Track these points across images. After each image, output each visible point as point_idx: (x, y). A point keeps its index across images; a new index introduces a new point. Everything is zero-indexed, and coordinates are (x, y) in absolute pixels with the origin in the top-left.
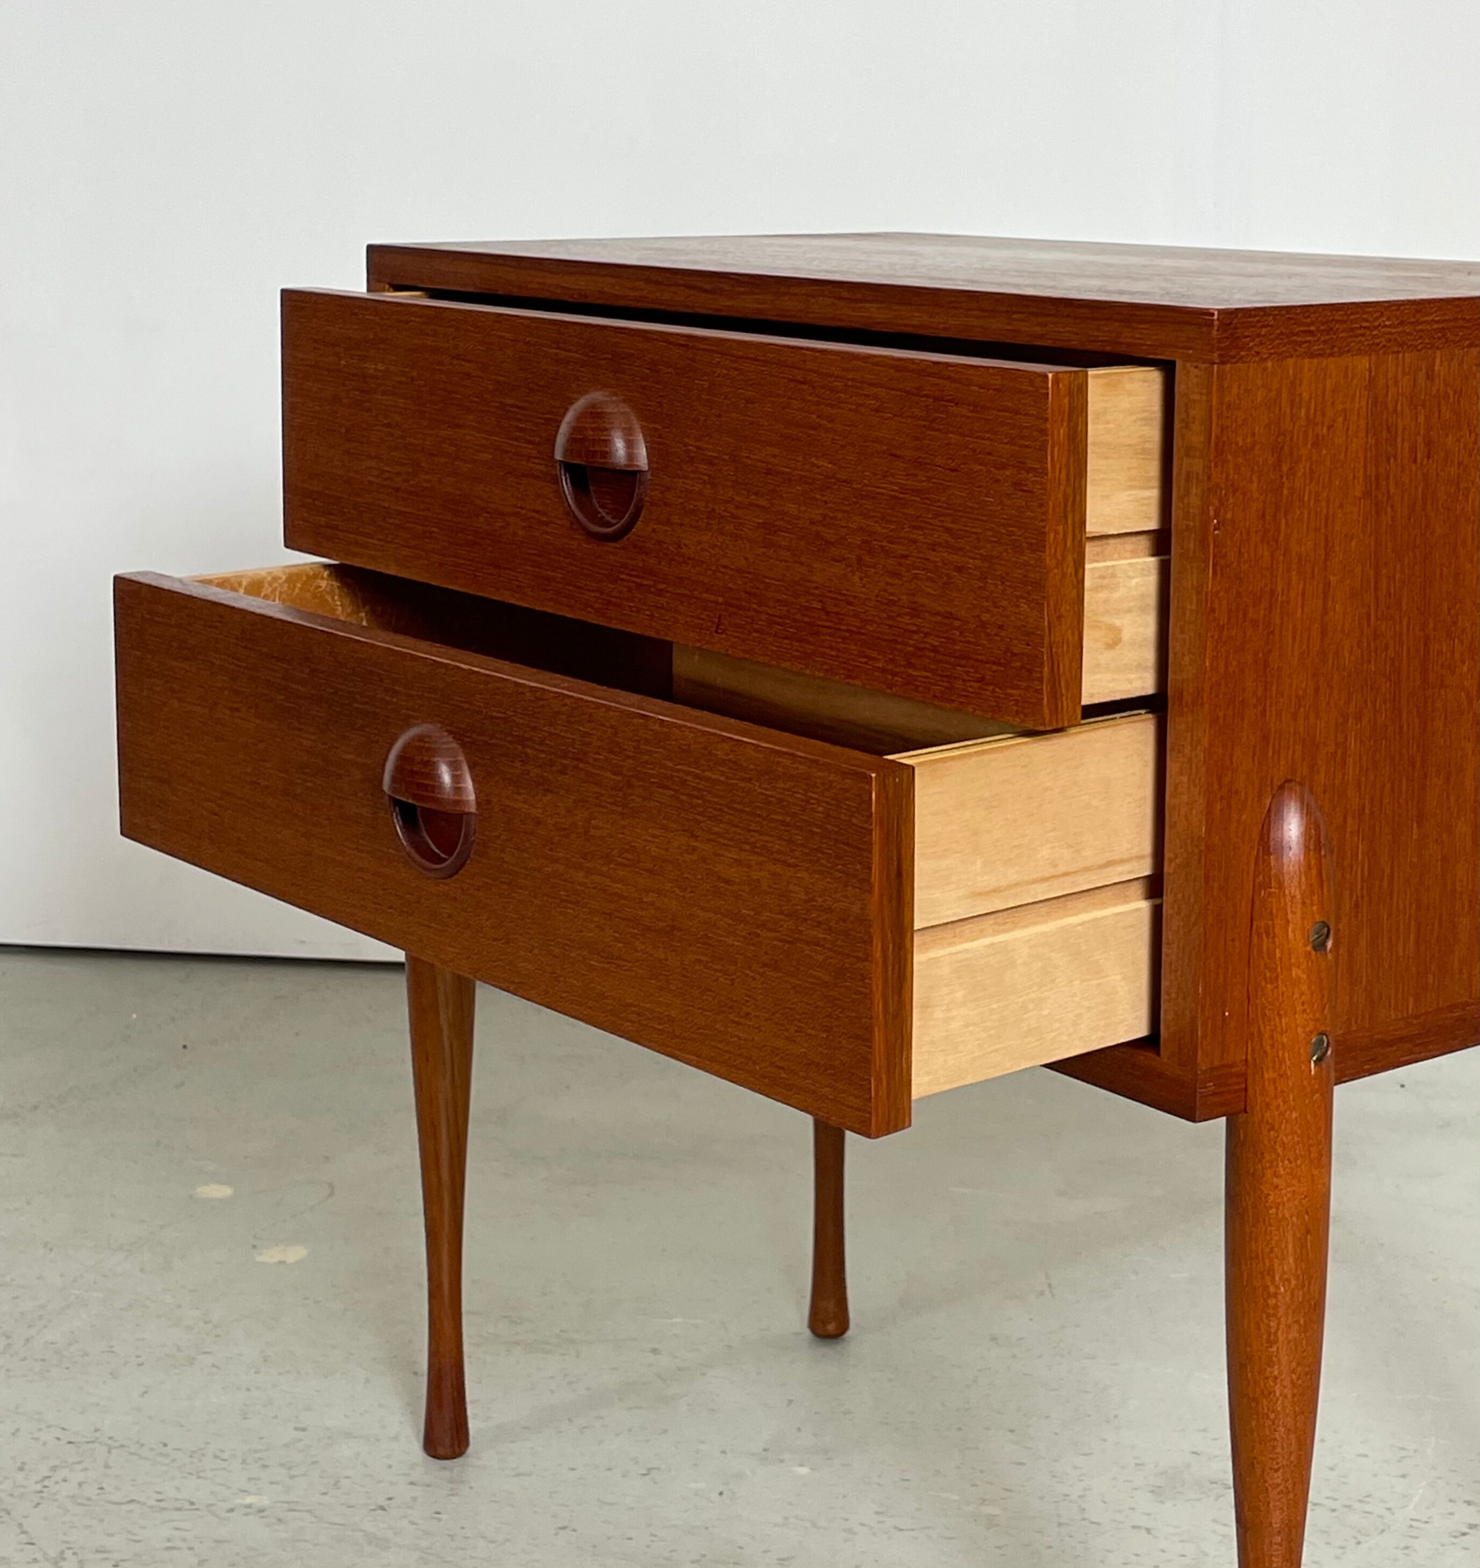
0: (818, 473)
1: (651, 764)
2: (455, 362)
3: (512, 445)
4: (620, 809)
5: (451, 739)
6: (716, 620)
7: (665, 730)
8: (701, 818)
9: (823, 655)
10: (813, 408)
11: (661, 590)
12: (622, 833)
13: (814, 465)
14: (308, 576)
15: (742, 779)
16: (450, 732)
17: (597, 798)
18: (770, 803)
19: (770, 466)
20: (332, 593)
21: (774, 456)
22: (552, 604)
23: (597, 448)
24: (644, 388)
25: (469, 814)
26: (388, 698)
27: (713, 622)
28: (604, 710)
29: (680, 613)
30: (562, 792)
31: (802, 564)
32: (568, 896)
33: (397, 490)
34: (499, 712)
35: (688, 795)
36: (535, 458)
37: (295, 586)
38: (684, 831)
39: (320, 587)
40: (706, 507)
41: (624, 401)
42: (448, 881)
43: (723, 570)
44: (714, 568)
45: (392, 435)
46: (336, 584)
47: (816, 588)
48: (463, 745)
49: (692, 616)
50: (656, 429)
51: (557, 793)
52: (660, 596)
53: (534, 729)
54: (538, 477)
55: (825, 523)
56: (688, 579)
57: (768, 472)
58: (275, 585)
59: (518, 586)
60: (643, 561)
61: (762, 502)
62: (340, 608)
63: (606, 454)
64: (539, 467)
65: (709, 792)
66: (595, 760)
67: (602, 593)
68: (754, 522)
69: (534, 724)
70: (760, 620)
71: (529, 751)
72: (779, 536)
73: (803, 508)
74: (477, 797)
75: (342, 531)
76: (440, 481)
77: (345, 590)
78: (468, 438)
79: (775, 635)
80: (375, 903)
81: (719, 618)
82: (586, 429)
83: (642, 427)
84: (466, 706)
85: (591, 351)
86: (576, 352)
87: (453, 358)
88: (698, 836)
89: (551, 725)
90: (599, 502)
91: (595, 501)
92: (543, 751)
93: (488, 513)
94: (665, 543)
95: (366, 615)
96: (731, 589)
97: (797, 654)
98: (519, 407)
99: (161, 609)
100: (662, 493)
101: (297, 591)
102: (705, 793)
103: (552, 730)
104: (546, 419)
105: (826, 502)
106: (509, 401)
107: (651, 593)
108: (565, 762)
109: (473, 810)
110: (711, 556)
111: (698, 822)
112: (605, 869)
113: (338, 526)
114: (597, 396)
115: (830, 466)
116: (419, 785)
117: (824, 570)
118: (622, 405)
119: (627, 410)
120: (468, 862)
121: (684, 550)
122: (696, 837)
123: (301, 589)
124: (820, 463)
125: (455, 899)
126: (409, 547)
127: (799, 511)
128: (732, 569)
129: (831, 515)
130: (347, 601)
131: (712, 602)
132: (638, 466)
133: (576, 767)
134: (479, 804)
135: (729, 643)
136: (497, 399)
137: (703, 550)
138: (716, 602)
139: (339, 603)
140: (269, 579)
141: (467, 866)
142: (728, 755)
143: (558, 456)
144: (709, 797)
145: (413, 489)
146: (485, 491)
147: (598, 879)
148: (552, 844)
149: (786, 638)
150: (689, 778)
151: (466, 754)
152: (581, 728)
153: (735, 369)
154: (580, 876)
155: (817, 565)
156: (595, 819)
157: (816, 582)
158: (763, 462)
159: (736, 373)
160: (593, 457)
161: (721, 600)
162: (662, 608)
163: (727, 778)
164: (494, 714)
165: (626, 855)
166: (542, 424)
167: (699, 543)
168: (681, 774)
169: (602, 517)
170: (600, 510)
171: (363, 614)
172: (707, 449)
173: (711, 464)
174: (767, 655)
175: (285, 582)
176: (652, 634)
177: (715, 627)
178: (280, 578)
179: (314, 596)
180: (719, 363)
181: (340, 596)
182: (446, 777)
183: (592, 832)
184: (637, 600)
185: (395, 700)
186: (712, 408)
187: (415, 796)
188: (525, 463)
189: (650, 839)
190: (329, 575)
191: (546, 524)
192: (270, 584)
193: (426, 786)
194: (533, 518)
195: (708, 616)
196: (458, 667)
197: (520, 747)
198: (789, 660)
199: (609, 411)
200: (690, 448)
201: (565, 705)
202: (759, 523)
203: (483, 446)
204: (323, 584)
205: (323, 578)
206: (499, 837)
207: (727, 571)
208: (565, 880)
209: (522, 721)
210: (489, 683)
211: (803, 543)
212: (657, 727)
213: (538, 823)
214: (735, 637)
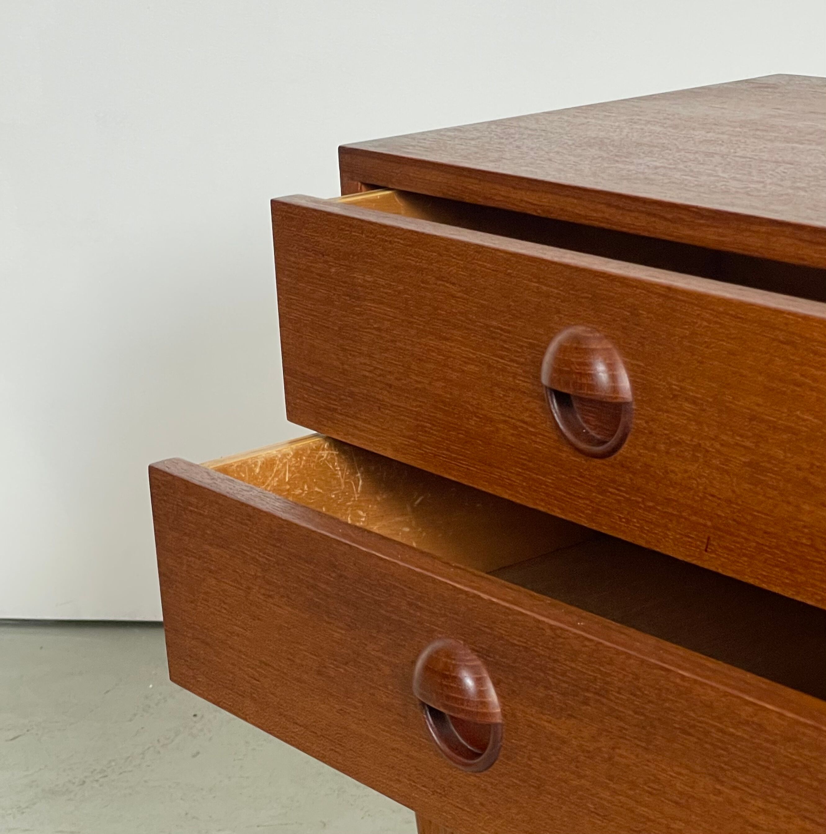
0: (802, 425)
1: (673, 711)
2: (439, 282)
3: (498, 362)
4: (644, 744)
5: (475, 657)
6: (705, 541)
7: (686, 684)
8: (726, 767)
9: (813, 586)
10: (796, 367)
11: (649, 507)
12: (647, 765)
13: (798, 417)
14: (312, 450)
15: (767, 740)
16: (473, 650)
17: (620, 731)
18: (796, 766)
19: (755, 413)
20: (332, 461)
21: (758, 405)
22: (543, 504)
23: (584, 381)
24: (624, 328)
25: (496, 725)
26: (412, 611)
27: (702, 542)
28: (624, 657)
29: (669, 530)
30: (586, 720)
31: (789, 503)
32: (595, 808)
33: (390, 386)
34: (519, 641)
35: (712, 744)
36: (520, 375)
37: (301, 459)
38: (710, 775)
39: (323, 457)
40: (691, 440)
41: (606, 337)
42: (478, 775)
43: (710, 498)
44: (701, 495)
45: (382, 338)
46: (335, 453)
47: (805, 527)
48: (487, 663)
49: (680, 534)
50: (639, 366)
51: (581, 720)
52: (649, 512)
53: (555, 661)
54: (524, 393)
55: (812, 470)
56: (676, 501)
57: (752, 418)
58: (285, 461)
59: (510, 485)
60: (631, 479)
61: (748, 444)
62: (340, 473)
63: (592, 387)
64: (525, 384)
65: (733, 746)
66: (617, 698)
67: (592, 502)
68: (740, 461)
69: (556, 657)
70: (750, 547)
71: (551, 679)
72: (766, 476)
73: (789, 455)
74: (503, 710)
75: (341, 414)
76: (430, 384)
77: (343, 457)
78: (455, 350)
79: (765, 562)
80: (409, 780)
81: (709, 539)
82: (573, 363)
83: (625, 363)
84: (488, 630)
85: (571, 289)
86: (557, 288)
87: (437, 279)
88: (723, 782)
89: (572, 661)
90: (583, 418)
91: (578, 416)
92: (564, 682)
93: (478, 417)
94: (652, 467)
95: (361, 475)
96: (719, 516)
97: (787, 581)
98: (502, 329)
99: (193, 500)
100: (647, 422)
101: (303, 463)
102: (729, 746)
103: (573, 665)
104: (530, 343)
105: (812, 453)
106: (494, 323)
107: (640, 508)
108: (587, 694)
109: (499, 720)
110: (698, 484)
111: (722, 768)
112: (631, 793)
113: (336, 409)
114: (579, 330)
115: (816, 421)
116: (448, 697)
117: (813, 512)
118: (605, 341)
119: (610, 346)
120: (497, 762)
121: (672, 475)
122: (722, 783)
123: (307, 461)
124: (806, 417)
125: (485, 790)
126: (404, 437)
127: (786, 457)
128: (719, 499)
129: (818, 464)
130: (345, 466)
131: (701, 524)
132: (623, 398)
133: (597, 701)
134: (504, 716)
135: (719, 562)
136: (481, 320)
137: (690, 478)
138: (705, 525)
139: (338, 468)
140: (280, 456)
141: (494, 766)
142: (752, 717)
143: (545, 379)
144: (733, 750)
145: (403, 387)
146: (474, 398)
147: (622, 799)
148: (578, 762)
149: (777, 566)
150: (713, 730)
151: (489, 672)
152: (602, 668)
153: (716, 323)
154: (606, 794)
155: (806, 507)
156: (619, 748)
157: (804, 521)
158: (748, 409)
159: (718, 326)
160: (581, 389)
161: (709, 524)
162: (651, 523)
163: (751, 737)
164: (515, 642)
165: (651, 785)
166: (526, 347)
167: (686, 471)
168: (704, 725)
169: (587, 432)
170: (585, 425)
171: (359, 475)
172: (689, 390)
173: (694, 403)
174: (758, 578)
175: (293, 457)
176: (642, 543)
177: (705, 546)
178: (288, 455)
179: (318, 465)
180: (698, 315)
181: (339, 462)
182: (469, 682)
183: (617, 759)
184: (626, 512)
185: (419, 614)
186: (693, 355)
187: (445, 706)
188: (511, 379)
189: (674, 775)
190: (330, 446)
191: (535, 434)
192: (281, 460)
193: (456, 699)
194: (522, 427)
195: (696, 535)
196: (479, 596)
197: (542, 675)
198: (780, 586)
199: (594, 346)
200: (674, 387)
201: (586, 646)
202: (744, 462)
203: (469, 359)
204: (325, 454)
205: (323, 449)
206: (525, 747)
207: (715, 499)
208: (592, 795)
209: (543, 653)
210: (509, 614)
211: (789, 485)
212: (678, 681)
213: (564, 742)
214: (725, 558)
